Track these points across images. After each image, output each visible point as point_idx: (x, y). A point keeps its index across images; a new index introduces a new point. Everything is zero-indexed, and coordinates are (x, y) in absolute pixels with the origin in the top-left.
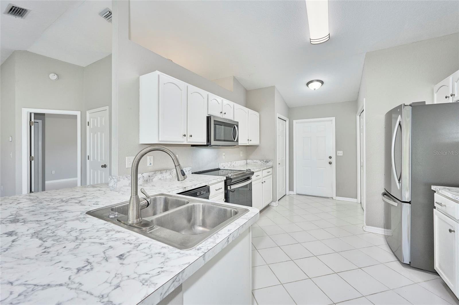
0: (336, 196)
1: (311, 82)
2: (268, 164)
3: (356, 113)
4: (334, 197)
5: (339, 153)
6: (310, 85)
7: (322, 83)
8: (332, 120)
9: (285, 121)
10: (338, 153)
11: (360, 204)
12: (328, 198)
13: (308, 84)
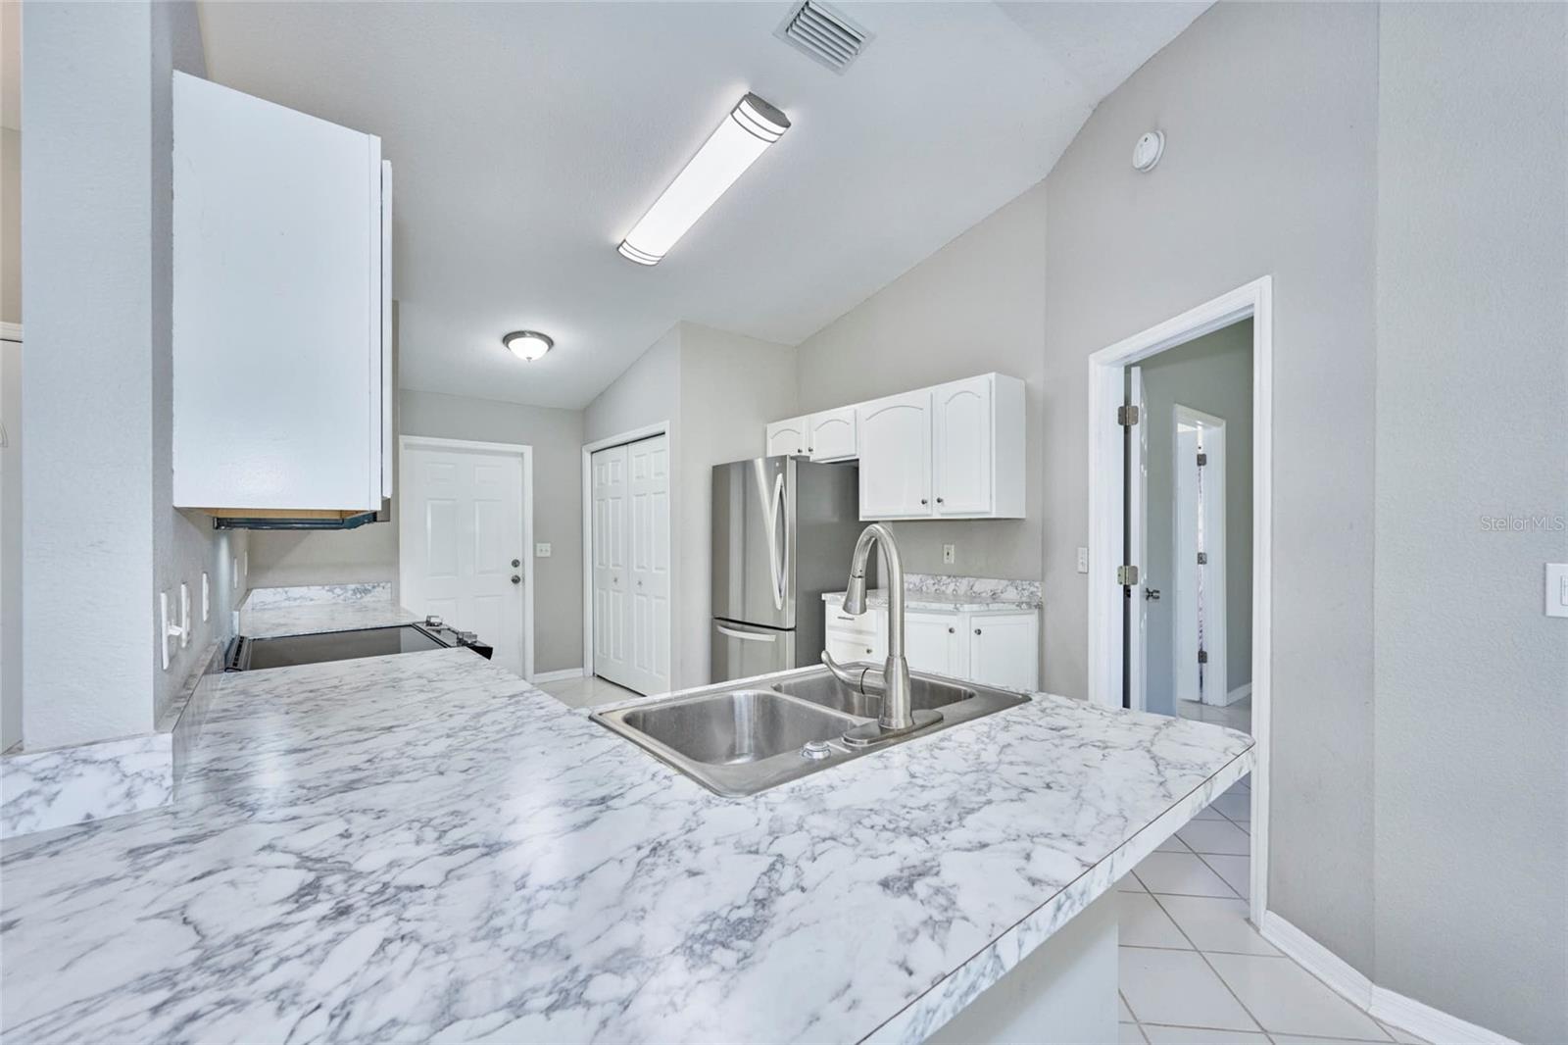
0: (535, 671)
3: (583, 446)
5: (542, 550)
6: (513, 343)
7: (550, 343)
8: (522, 455)
10: (538, 549)
13: (507, 339)
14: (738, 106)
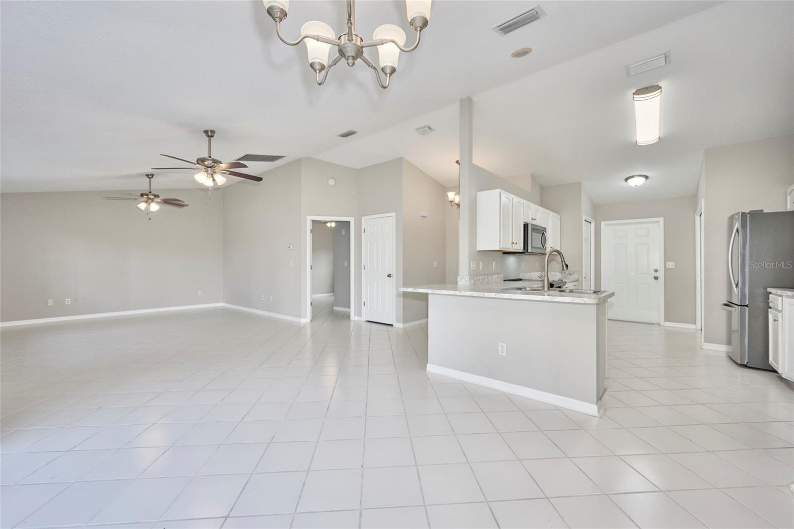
0: (665, 321)
1: (632, 177)
2: (572, 277)
3: (695, 213)
4: (662, 323)
5: (669, 265)
6: (628, 181)
7: (647, 177)
8: (658, 222)
9: (590, 223)
10: (667, 265)
11: (700, 331)
12: (653, 324)
13: (626, 180)
14: (633, 97)
